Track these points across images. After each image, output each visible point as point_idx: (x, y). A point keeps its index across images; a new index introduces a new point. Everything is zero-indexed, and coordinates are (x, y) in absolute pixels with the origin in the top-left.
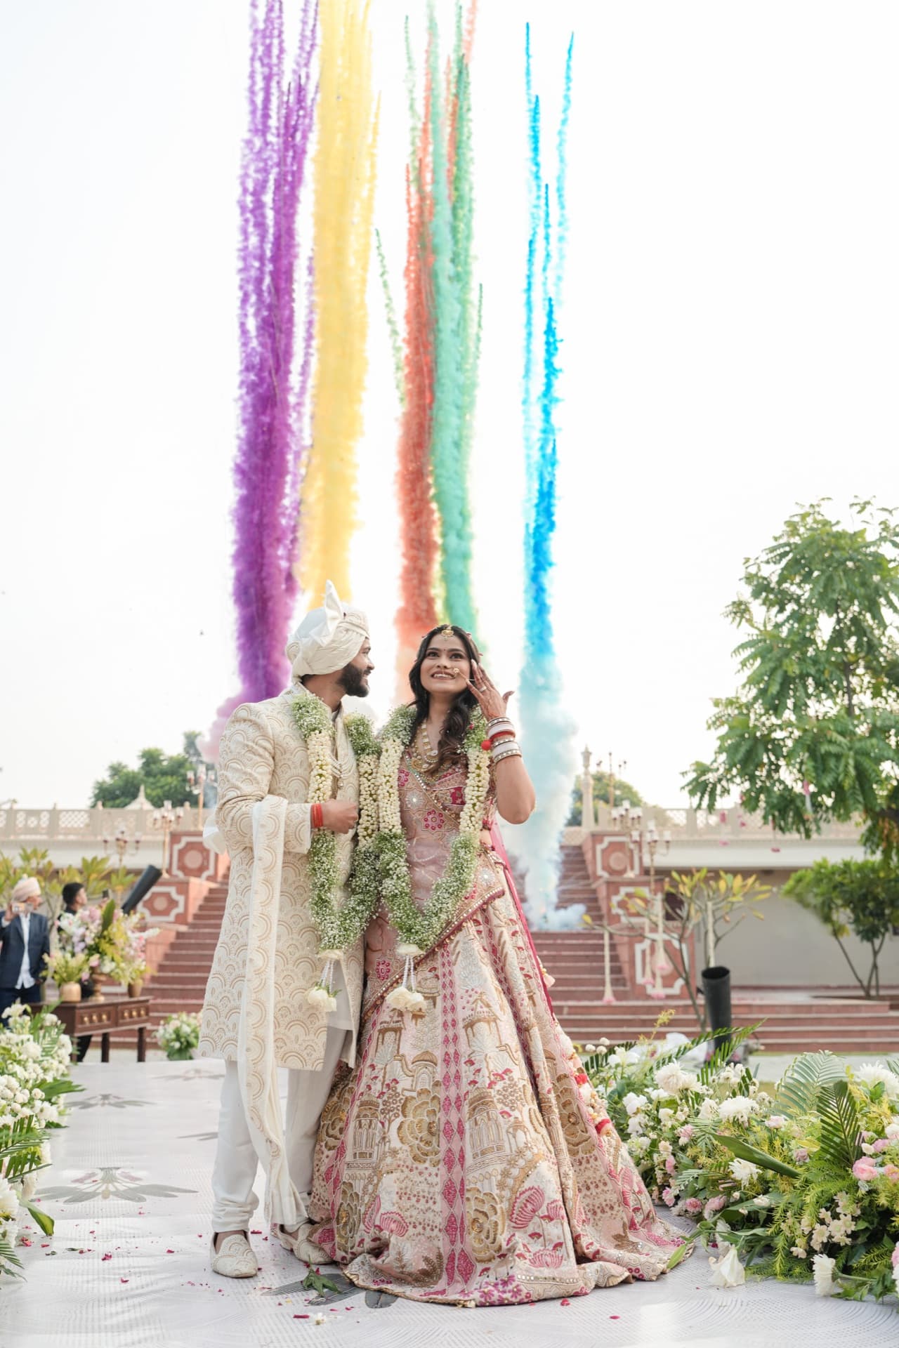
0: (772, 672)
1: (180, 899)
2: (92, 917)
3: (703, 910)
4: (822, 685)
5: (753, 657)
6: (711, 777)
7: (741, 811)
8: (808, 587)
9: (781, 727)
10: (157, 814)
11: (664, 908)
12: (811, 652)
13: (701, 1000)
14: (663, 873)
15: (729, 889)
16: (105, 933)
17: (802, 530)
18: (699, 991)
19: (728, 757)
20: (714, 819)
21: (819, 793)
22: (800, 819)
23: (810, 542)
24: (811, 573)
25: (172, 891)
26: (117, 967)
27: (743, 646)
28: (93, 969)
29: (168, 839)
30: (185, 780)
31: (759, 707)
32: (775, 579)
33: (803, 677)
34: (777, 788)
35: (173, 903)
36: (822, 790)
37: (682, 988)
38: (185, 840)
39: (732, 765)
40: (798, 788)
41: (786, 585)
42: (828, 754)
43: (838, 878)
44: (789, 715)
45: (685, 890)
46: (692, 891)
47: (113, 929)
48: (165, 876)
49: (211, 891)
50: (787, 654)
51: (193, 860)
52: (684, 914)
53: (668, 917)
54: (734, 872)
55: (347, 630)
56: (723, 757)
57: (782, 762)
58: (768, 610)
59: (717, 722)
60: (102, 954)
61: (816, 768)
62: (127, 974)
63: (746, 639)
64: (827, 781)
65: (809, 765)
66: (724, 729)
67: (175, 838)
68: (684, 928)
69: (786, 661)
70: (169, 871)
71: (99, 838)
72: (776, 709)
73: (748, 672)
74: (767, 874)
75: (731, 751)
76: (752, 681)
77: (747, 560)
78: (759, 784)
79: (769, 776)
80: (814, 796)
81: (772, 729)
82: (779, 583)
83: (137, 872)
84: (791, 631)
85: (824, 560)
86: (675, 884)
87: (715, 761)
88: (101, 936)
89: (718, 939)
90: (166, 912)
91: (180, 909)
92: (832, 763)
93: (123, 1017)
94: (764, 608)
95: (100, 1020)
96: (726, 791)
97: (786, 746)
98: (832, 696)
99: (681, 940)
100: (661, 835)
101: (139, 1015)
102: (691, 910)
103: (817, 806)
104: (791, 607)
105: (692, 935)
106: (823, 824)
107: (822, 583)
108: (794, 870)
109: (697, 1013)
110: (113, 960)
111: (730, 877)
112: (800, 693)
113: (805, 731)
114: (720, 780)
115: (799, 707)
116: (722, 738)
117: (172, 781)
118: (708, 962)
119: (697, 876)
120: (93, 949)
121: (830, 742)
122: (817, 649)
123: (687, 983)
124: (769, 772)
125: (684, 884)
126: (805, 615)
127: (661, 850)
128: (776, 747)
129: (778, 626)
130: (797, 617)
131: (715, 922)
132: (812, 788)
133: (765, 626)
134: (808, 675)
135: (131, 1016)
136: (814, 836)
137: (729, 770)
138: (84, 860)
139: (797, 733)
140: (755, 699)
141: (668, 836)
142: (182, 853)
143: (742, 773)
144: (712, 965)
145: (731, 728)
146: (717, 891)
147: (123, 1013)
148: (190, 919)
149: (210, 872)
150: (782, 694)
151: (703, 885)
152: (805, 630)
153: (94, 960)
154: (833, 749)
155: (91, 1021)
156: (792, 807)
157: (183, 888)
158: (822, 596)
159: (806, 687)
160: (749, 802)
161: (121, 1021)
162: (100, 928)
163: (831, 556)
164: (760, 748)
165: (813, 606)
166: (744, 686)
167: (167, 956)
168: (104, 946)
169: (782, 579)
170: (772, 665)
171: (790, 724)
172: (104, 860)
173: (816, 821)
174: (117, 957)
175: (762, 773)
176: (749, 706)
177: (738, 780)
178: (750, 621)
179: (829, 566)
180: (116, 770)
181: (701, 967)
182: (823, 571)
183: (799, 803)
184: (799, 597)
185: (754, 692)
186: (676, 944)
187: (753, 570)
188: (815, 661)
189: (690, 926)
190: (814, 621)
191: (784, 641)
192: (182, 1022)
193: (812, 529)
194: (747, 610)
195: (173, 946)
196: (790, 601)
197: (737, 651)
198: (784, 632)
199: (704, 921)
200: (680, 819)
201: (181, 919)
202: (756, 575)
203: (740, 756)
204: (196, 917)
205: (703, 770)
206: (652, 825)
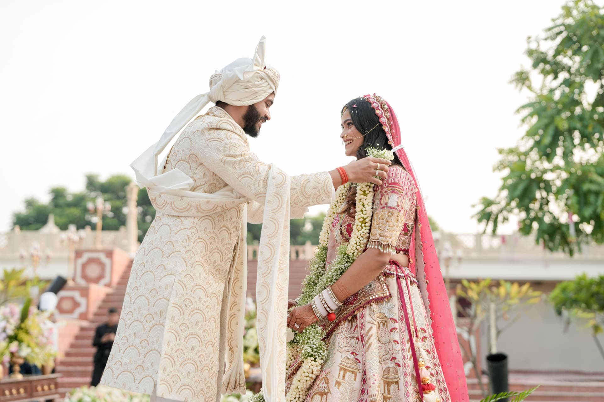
0: (546, 127)
1: (82, 301)
2: (12, 314)
3: (487, 310)
4: (586, 137)
5: (531, 115)
6: (494, 209)
7: (518, 235)
8: (578, 59)
9: (552, 170)
10: (64, 235)
11: (457, 308)
12: (578, 110)
13: (485, 380)
14: (455, 282)
15: (508, 295)
16: (23, 325)
17: (575, 13)
18: (483, 373)
19: (509, 194)
20: (496, 242)
21: (581, 222)
22: (565, 241)
23: (582, 23)
24: (580, 48)
25: (76, 295)
26: (33, 351)
27: (524, 107)
28: (12, 354)
29: (73, 255)
30: (86, 210)
31: (534, 155)
32: (551, 54)
33: (571, 131)
34: (547, 219)
35: (76, 305)
36: (584, 219)
37: (471, 370)
38: (86, 257)
39: (511, 199)
40: (563, 219)
41: (560, 58)
42: (589, 192)
43: (595, 289)
44: (558, 160)
45: (473, 294)
46: (479, 294)
47: (30, 323)
48: (70, 283)
49: (108, 295)
50: (559, 112)
51: (93, 271)
52: (471, 312)
53: (460, 315)
54: (512, 282)
55: (262, 78)
56: (505, 193)
57: (551, 197)
58: (545, 77)
59: (501, 166)
60: (20, 342)
61: (579, 203)
62: (40, 357)
63: (526, 102)
64: (588, 212)
65: (574, 200)
66: (506, 172)
67: (78, 254)
68: (472, 324)
69: (557, 119)
70: (74, 280)
71: (17, 255)
72: (549, 156)
73: (526, 127)
74: (537, 284)
75: (512, 188)
76: (531, 133)
77: (529, 38)
78: (532, 214)
79: (541, 208)
80: (577, 224)
81: (545, 171)
82: (555, 56)
83: (48, 281)
84: (563, 94)
85: (592, 37)
86: (465, 289)
87: (498, 196)
88: (19, 328)
89: (499, 333)
90: (71, 311)
91: (82, 309)
92: (592, 198)
93: (37, 391)
94: (541, 76)
95: (18, 392)
96: (505, 219)
97: (555, 185)
98: (594, 146)
99: (470, 332)
100: (455, 253)
101: (50, 389)
102: (477, 310)
103: (579, 232)
104: (563, 75)
105: (478, 330)
106: (583, 246)
107: (589, 55)
108: (559, 282)
109: (481, 389)
110: (29, 346)
111: (508, 285)
112: (568, 143)
113: (571, 174)
114: (501, 211)
115: (567, 155)
116: (505, 179)
117: (75, 212)
118: (490, 348)
119: (482, 284)
120: (13, 338)
121: (592, 182)
122: (583, 110)
123: (475, 366)
124: (541, 205)
125: (472, 289)
126: (574, 82)
127: (454, 264)
128: (547, 187)
129: (552, 91)
130: (568, 83)
131: (497, 318)
132: (576, 218)
133: (541, 90)
134: (575, 129)
135: (43, 390)
136: (576, 255)
137: (508, 204)
138: (5, 272)
139: (564, 175)
140: (532, 149)
141: (460, 253)
142: (84, 266)
143: (519, 206)
144: (494, 351)
145: (512, 171)
146: (498, 295)
147: (36, 387)
148: (91, 316)
149: (106, 280)
150: (554, 144)
151: (487, 291)
152: (573, 93)
153: (14, 346)
154: (593, 187)
155: (11, 393)
156: (559, 231)
157: (85, 292)
158: (589, 67)
159: (572, 139)
160: (525, 229)
161: (35, 394)
162: (19, 322)
163: (598, 34)
164: (534, 186)
165: (581, 74)
166: (523, 138)
167: (72, 346)
168: (22, 335)
169: (558, 52)
170: (545, 121)
171: (557, 168)
172: (21, 271)
173: (579, 244)
174: (32, 344)
175: (535, 206)
176: (526, 154)
177: (516, 211)
178: (530, 87)
179: (595, 42)
180: (30, 203)
181: (484, 354)
182: (590, 46)
183: (564, 229)
184: (570, 68)
185: (531, 142)
186: (465, 335)
187: (533, 46)
188: (581, 118)
189: (477, 322)
190: (581, 86)
191: (557, 103)
192: (84, 394)
193: (583, 12)
194: (527, 78)
195: (77, 338)
196: (562, 70)
197: (518, 111)
198: (557, 95)
199: (488, 318)
200: (469, 242)
201: (83, 316)
202: (536, 51)
203: (518, 191)
204: (96, 315)
205: (488, 203)
206: (447, 245)
